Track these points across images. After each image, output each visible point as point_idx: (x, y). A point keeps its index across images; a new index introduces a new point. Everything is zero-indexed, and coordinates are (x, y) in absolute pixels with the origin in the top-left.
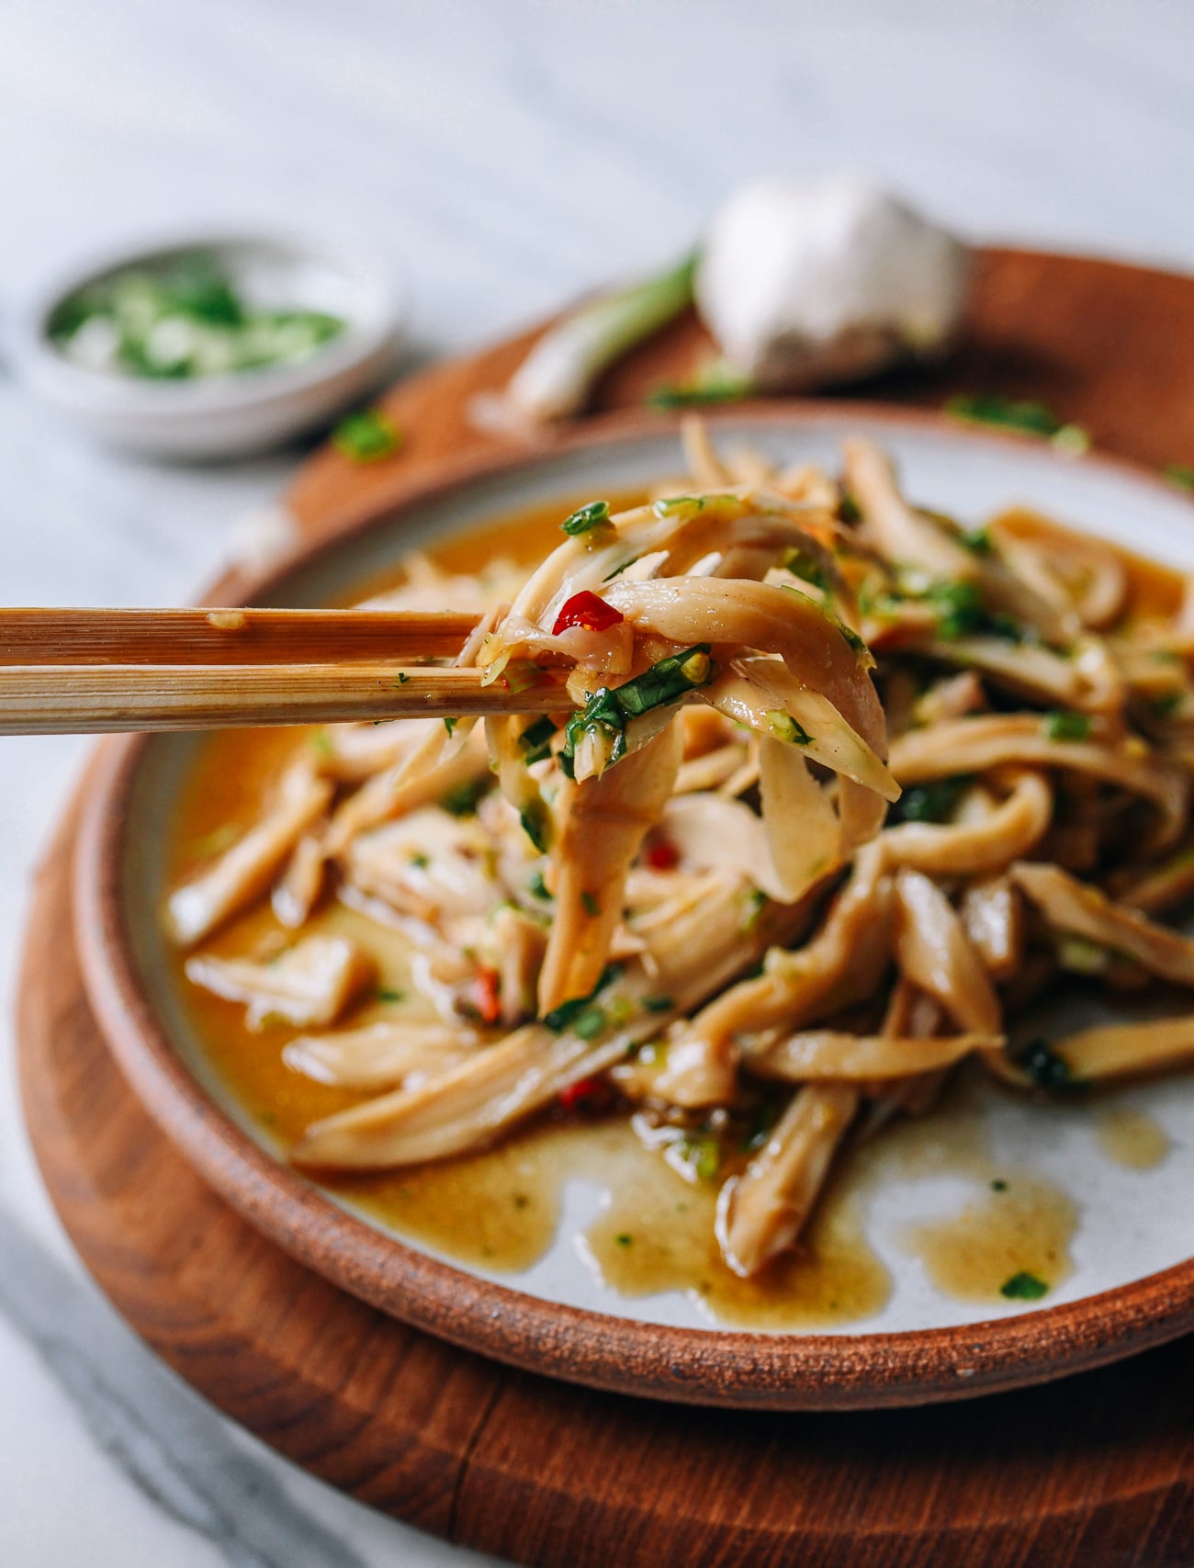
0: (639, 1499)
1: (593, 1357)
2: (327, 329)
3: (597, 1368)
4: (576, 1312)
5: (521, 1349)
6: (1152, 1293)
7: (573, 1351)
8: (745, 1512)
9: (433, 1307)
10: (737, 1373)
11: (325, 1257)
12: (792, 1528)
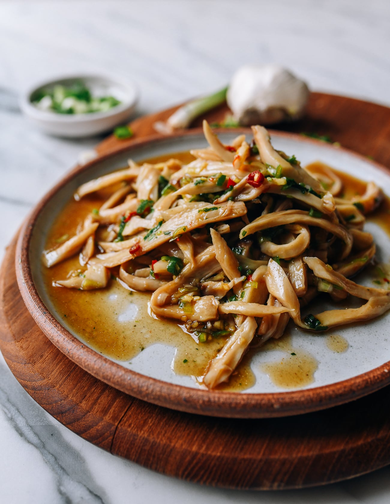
0: (171, 442)
1: (158, 393)
2: (115, 103)
3: (159, 397)
4: (155, 380)
5: (135, 390)
6: (338, 386)
7: (152, 391)
8: (204, 448)
9: (110, 375)
10: (204, 401)
11: (78, 358)
12: (219, 454)
